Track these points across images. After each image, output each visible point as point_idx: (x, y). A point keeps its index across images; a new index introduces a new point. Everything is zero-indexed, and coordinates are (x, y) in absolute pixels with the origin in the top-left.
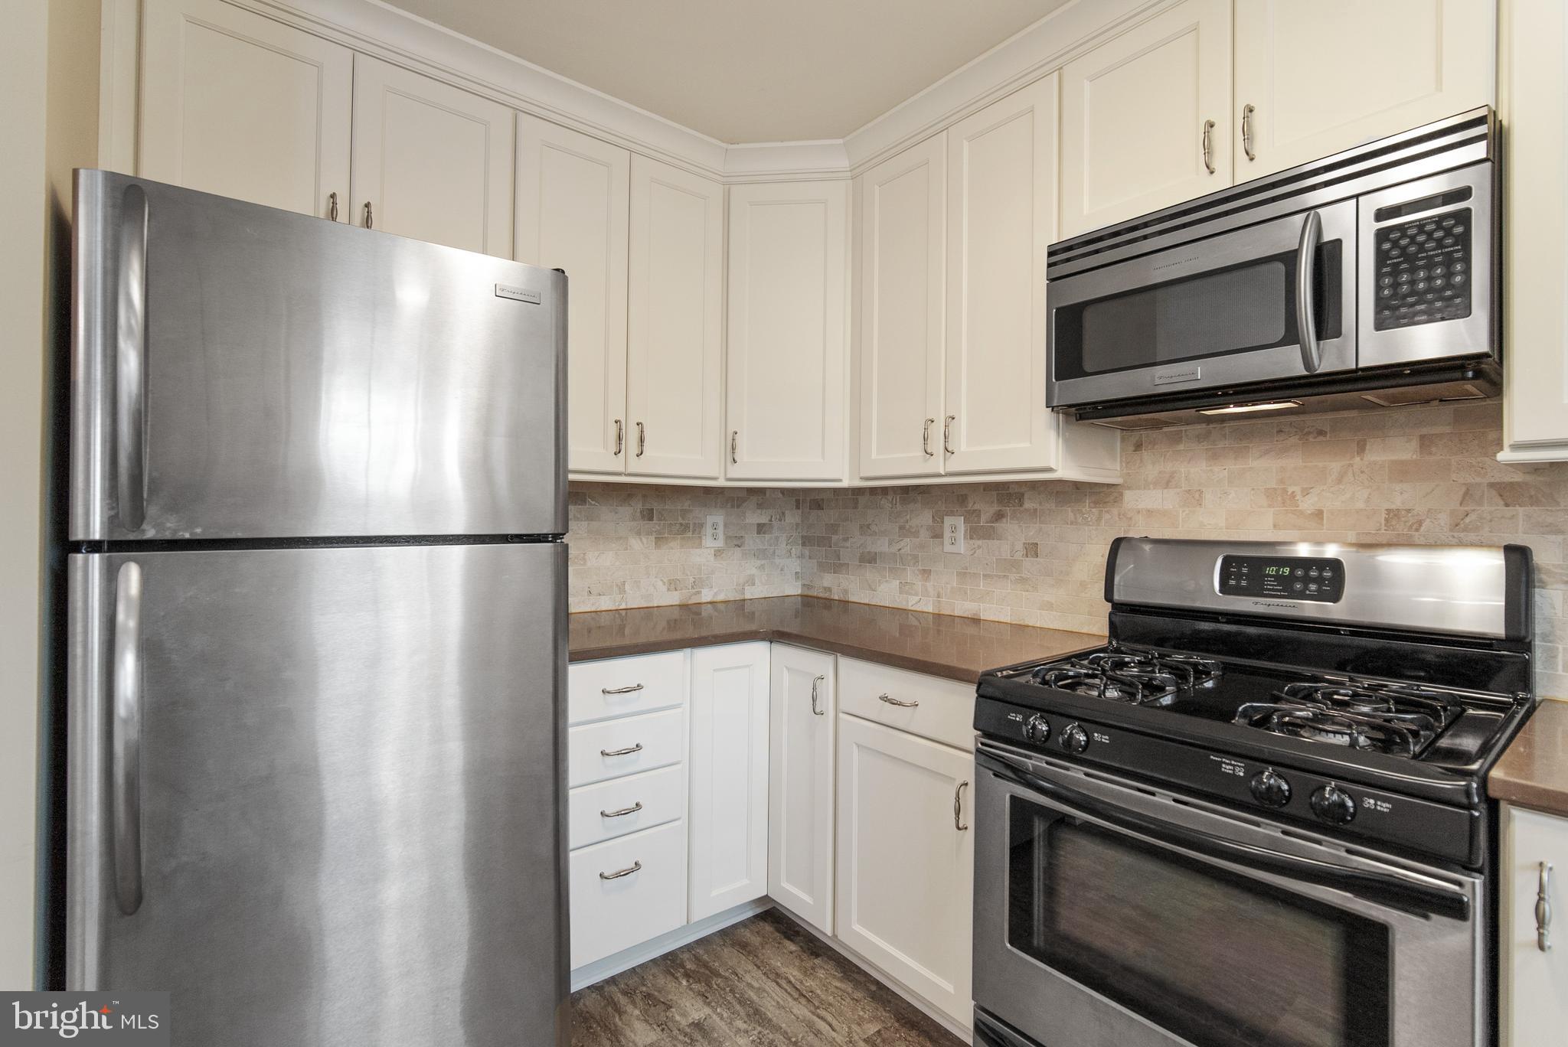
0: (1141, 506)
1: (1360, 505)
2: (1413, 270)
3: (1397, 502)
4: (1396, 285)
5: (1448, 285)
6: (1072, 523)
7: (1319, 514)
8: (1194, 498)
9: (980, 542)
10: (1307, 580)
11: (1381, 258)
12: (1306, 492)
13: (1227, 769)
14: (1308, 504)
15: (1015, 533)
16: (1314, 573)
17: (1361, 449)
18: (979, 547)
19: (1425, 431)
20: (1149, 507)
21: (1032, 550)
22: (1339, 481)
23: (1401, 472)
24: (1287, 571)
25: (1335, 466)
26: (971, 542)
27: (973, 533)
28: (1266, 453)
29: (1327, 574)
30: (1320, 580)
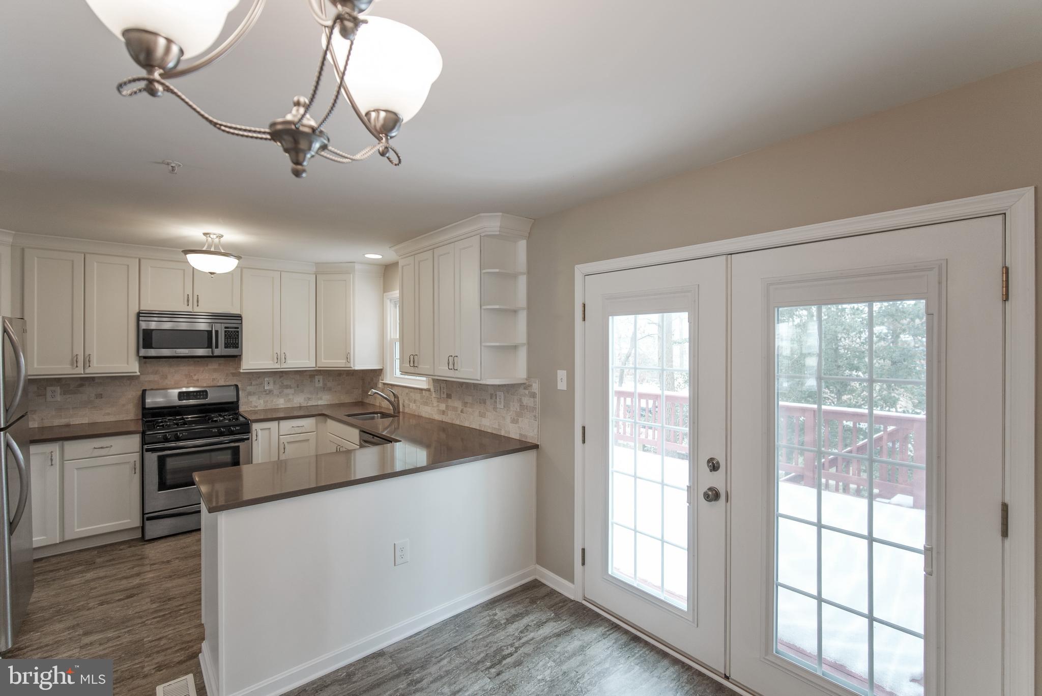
0: (147, 379)
1: (207, 377)
2: (230, 339)
3: (214, 377)
4: (228, 341)
5: (236, 343)
6: (119, 386)
7: (198, 380)
8: (165, 377)
9: (70, 396)
10: (200, 395)
11: (225, 335)
12: (195, 375)
13: (213, 431)
14: (195, 378)
15: (90, 392)
16: (201, 394)
17: (207, 365)
18: (69, 398)
19: (220, 362)
20: (150, 379)
21: (100, 396)
22: (202, 372)
23: (215, 370)
24: (195, 394)
25: (202, 369)
26: (65, 396)
27: (64, 393)
28: (185, 366)
29: (204, 393)
30: (203, 395)
